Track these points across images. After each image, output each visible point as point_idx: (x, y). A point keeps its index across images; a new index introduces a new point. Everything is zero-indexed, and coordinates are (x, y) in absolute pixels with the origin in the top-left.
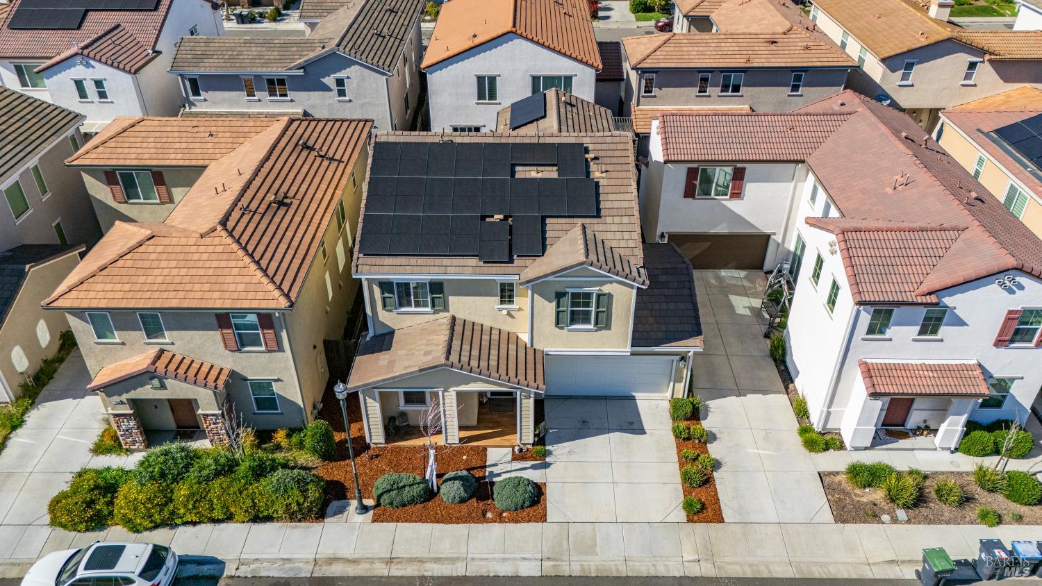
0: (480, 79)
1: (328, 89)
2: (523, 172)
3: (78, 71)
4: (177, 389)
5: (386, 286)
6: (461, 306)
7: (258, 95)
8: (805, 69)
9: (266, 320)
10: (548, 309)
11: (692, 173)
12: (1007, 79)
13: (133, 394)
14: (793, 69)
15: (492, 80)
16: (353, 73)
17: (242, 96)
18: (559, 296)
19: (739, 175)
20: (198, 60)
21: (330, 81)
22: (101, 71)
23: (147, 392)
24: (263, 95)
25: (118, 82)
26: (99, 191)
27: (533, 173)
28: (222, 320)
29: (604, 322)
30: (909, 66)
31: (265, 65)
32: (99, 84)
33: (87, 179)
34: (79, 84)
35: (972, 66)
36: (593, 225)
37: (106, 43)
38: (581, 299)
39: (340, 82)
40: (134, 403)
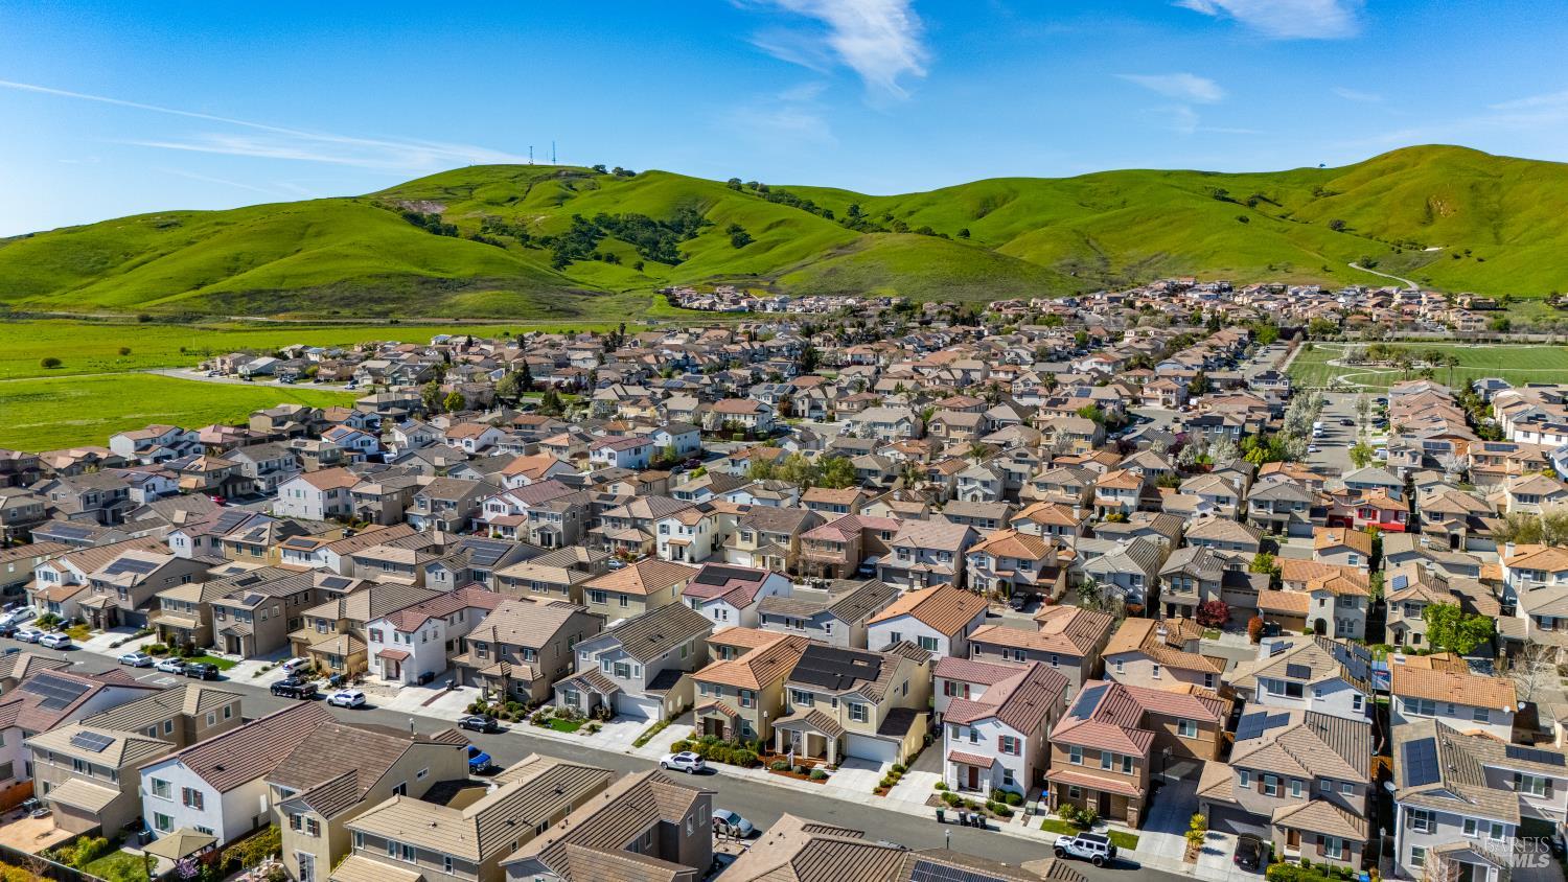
0: (893, 634)
1: (822, 628)
2: (856, 663)
3: (718, 606)
4: (720, 716)
5: (794, 692)
6: (820, 706)
7: (791, 627)
8: (1059, 655)
9: (753, 694)
10: (846, 710)
11: (947, 683)
12: (1179, 679)
13: (707, 715)
14: (1052, 653)
15: (899, 635)
16: (835, 622)
17: (784, 626)
18: (850, 705)
19: (967, 688)
20: (769, 607)
21: (824, 624)
22: (727, 606)
23: (710, 715)
24: (793, 627)
25: (733, 612)
26: (712, 653)
27: (860, 664)
28: (739, 692)
29: (866, 720)
30: (1120, 663)
31: (798, 613)
32: (725, 612)
33: (710, 648)
34: (717, 611)
35: (1156, 668)
36: (871, 684)
37: (732, 595)
38: (858, 708)
39: (828, 626)
40: (705, 719)
